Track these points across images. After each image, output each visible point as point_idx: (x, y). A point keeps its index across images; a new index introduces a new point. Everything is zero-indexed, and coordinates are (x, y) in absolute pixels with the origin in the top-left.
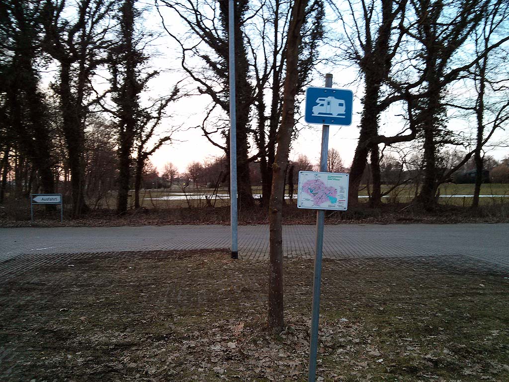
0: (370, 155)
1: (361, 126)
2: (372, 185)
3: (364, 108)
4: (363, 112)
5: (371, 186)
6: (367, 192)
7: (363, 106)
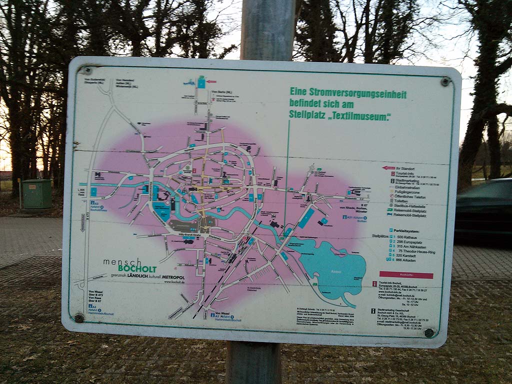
0: (487, 129)
1: (475, 94)
2: (490, 166)
3: (478, 71)
4: (477, 76)
5: (488, 167)
6: (482, 174)
7: (477, 68)
